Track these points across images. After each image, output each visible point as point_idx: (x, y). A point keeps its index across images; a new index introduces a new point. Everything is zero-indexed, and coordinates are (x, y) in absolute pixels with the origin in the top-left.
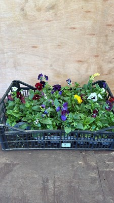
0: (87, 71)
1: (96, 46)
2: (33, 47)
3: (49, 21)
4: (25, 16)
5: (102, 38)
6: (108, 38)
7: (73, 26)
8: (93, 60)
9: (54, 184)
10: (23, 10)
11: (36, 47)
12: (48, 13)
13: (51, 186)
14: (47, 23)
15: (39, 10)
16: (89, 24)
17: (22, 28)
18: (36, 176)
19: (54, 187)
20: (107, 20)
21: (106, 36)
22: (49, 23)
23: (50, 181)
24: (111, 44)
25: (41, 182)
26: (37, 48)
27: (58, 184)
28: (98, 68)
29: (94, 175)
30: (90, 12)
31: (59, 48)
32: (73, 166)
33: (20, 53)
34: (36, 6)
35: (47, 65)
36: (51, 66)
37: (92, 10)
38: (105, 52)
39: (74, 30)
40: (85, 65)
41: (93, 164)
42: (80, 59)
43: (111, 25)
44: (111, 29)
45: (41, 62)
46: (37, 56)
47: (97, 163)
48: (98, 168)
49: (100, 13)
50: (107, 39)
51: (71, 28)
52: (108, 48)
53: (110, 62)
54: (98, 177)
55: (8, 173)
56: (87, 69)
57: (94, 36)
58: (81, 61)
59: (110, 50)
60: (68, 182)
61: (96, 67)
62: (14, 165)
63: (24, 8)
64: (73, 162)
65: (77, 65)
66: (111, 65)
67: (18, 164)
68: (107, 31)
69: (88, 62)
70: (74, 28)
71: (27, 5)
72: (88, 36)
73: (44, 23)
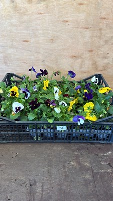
0: (81, 67)
1: (90, 40)
2: (24, 41)
3: (41, 13)
4: (15, 8)
5: (96, 31)
6: (103, 32)
7: (66, 19)
8: (87, 55)
9: (42, 187)
10: (12, 1)
11: (27, 41)
12: (39, 5)
13: (39, 190)
14: (38, 16)
16: (82, 16)
17: (12, 21)
19: (42, 191)
20: (101, 13)
21: (101, 29)
22: (41, 15)
23: (37, 184)
24: (105, 38)
26: (28, 43)
27: (46, 187)
28: (93, 64)
29: (88, 177)
30: (82, 4)
31: (52, 42)
32: (64, 167)
33: (11, 47)
35: (39, 60)
36: (43, 61)
37: (85, 2)
38: (100, 47)
39: (67, 23)
40: (79, 60)
41: (87, 165)
42: (74, 54)
43: (105, 18)
44: (106, 22)
45: (33, 57)
46: (29, 50)
47: (91, 163)
48: (92, 169)
49: (93, 5)
50: (101, 33)
51: (64, 21)
52: (102, 43)
53: (105, 58)
54: (92, 179)
56: (81, 65)
57: (88, 30)
58: (74, 57)
59: (105, 45)
60: (58, 185)
61: (91, 63)
64: (65, 162)
65: (71, 60)
66: (106, 61)
67: (4, 165)
68: (101, 24)
69: (81, 58)
70: (67, 21)
72: (81, 29)
73: (36, 16)
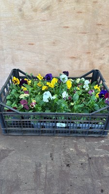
0: (80, 67)
1: (87, 44)
2: (30, 44)
3: (44, 21)
4: (23, 16)
5: (93, 36)
6: (99, 36)
7: (66, 25)
8: (85, 56)
9: (46, 168)
10: (20, 10)
11: (32, 44)
12: (43, 13)
13: (43, 170)
14: (42, 22)
15: (35, 10)
16: (81, 23)
17: (20, 27)
18: (29, 161)
19: (46, 171)
20: (97, 20)
21: (97, 34)
22: (45, 22)
23: (42, 166)
24: (101, 42)
25: (34, 167)
26: (34, 46)
27: (50, 168)
28: (90, 64)
29: (84, 160)
30: (81, 12)
31: (54, 45)
32: (64, 152)
33: (19, 49)
34: (32, 7)
35: (42, 61)
36: (47, 61)
37: (84, 11)
38: (96, 49)
39: (68, 29)
40: (78, 61)
41: (84, 151)
42: (73, 56)
43: (101, 25)
44: (101, 28)
45: (37, 58)
46: (34, 52)
47: (87, 150)
48: (88, 155)
49: (91, 13)
50: (98, 38)
51: (65, 27)
52: (98, 46)
53: (101, 59)
54: (88, 162)
55: (3, 158)
56: (80, 65)
57: (86, 35)
58: (74, 58)
59: (101, 47)
60: (59, 167)
61: (88, 63)
62: (10, 151)
63: (22, 9)
64: (65, 149)
65: (70, 61)
66: (102, 62)
67: (14, 150)
68: (97, 30)
69: (80, 59)
70: (67, 27)
71: (25, 6)
72: (80, 34)
73: (40, 23)
